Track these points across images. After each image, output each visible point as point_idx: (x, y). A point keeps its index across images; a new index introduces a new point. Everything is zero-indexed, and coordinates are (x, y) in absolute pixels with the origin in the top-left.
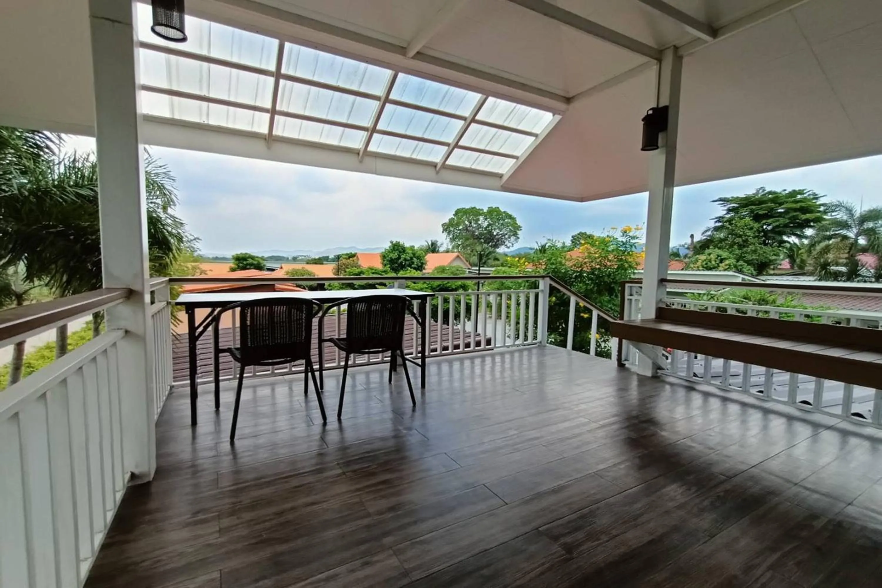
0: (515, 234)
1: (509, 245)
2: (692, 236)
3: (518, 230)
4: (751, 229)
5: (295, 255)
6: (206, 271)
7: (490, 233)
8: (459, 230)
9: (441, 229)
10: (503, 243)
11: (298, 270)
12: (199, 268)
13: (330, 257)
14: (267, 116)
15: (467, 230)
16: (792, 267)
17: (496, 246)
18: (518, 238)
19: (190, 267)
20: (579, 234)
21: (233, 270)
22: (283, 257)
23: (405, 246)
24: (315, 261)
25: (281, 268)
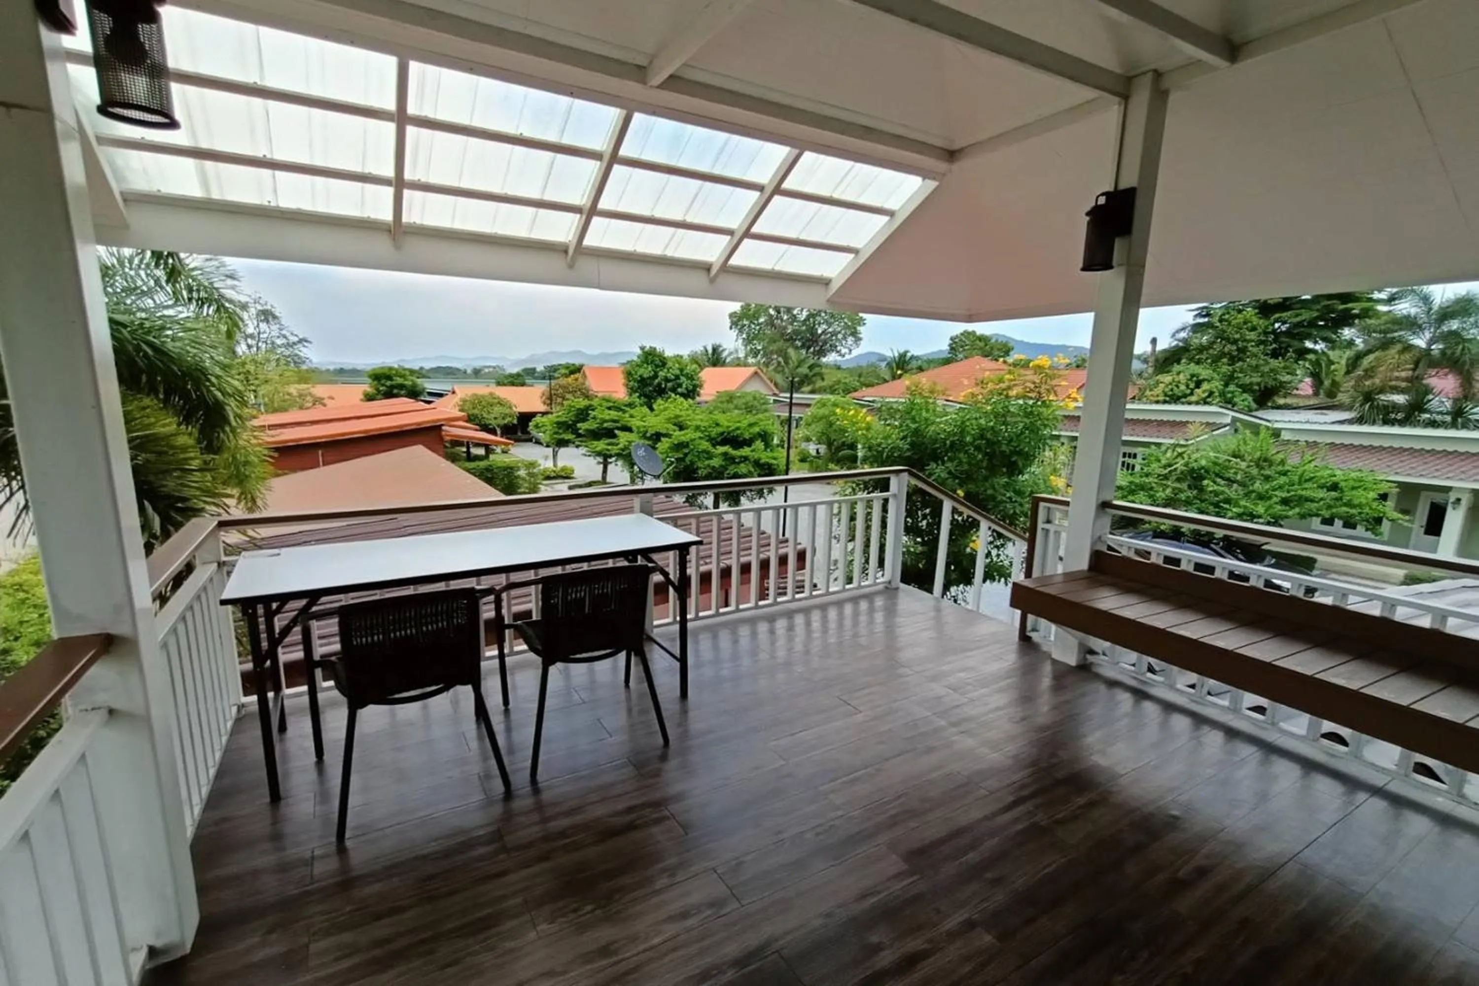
0: (855, 334)
1: (844, 351)
2: (1154, 341)
3: (860, 325)
4: (1254, 329)
5: (478, 364)
6: (323, 399)
7: (812, 330)
8: (759, 324)
9: (728, 322)
10: (833, 348)
11: (483, 397)
12: (310, 394)
13: (538, 370)
14: (390, 191)
15: (773, 325)
16: (1316, 394)
17: (822, 353)
18: (860, 339)
19: (295, 393)
20: (962, 334)
21: (369, 398)
22: (458, 370)
23: (666, 355)
24: (511, 379)
25: (454, 392)
